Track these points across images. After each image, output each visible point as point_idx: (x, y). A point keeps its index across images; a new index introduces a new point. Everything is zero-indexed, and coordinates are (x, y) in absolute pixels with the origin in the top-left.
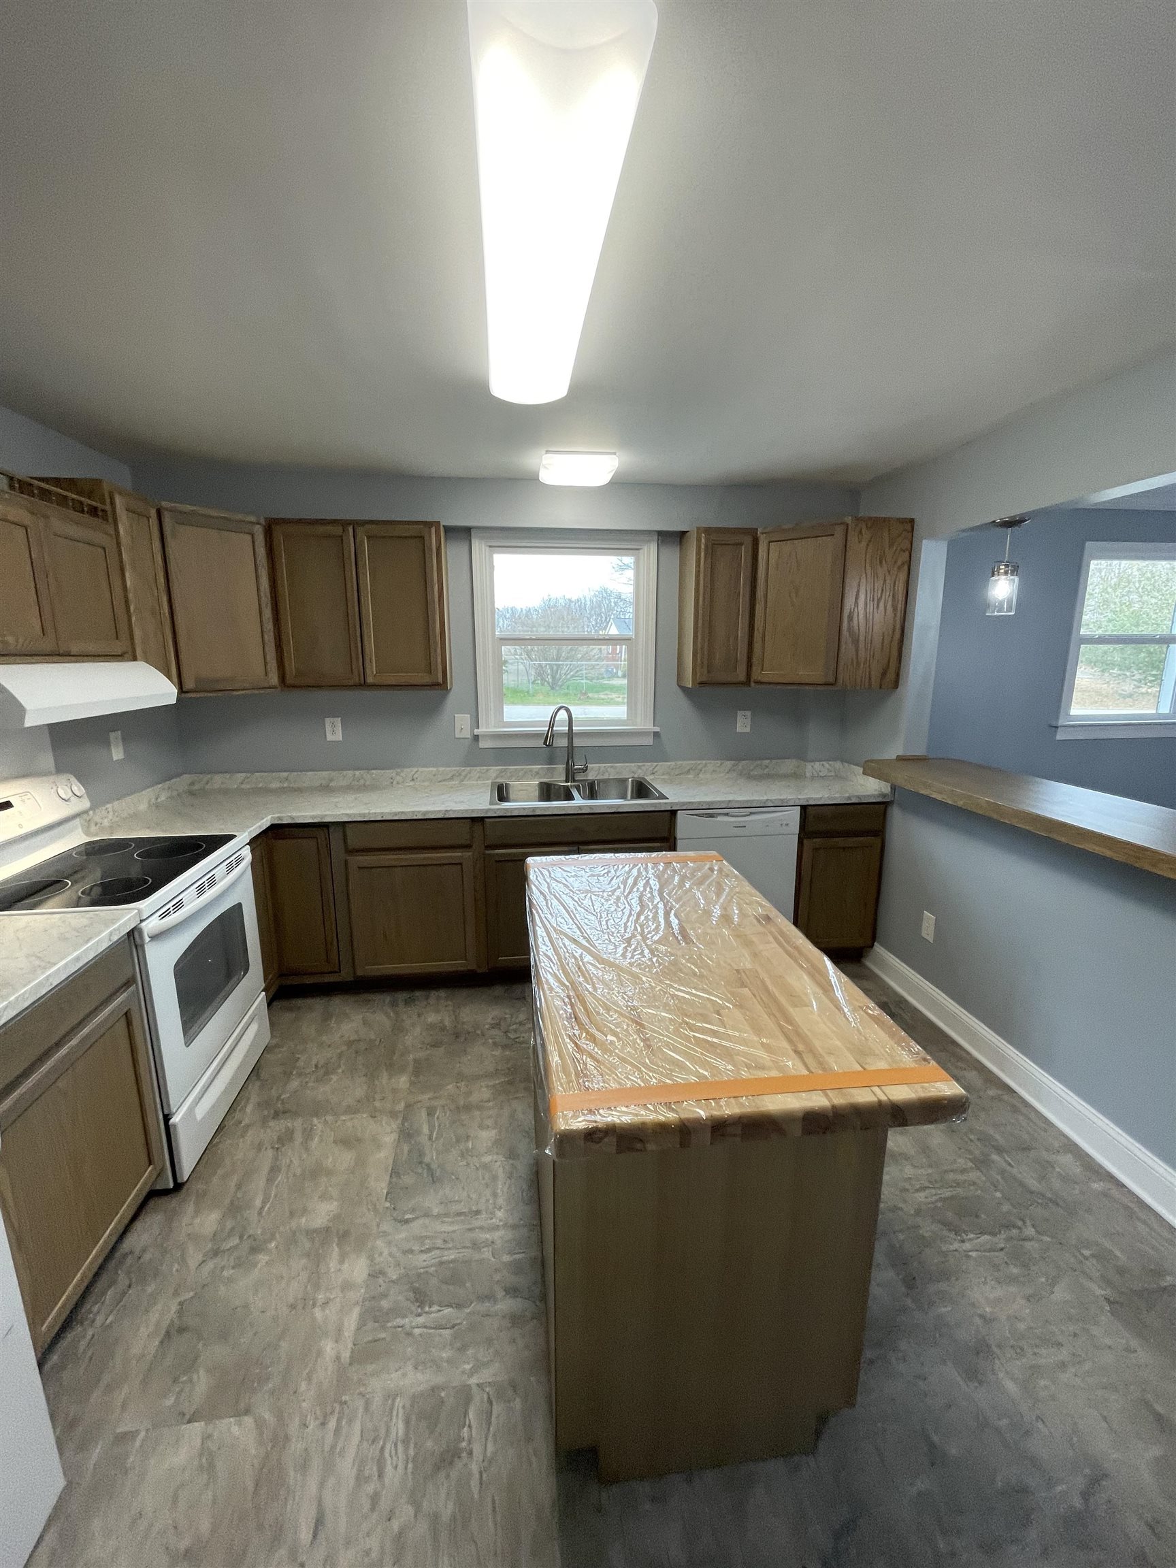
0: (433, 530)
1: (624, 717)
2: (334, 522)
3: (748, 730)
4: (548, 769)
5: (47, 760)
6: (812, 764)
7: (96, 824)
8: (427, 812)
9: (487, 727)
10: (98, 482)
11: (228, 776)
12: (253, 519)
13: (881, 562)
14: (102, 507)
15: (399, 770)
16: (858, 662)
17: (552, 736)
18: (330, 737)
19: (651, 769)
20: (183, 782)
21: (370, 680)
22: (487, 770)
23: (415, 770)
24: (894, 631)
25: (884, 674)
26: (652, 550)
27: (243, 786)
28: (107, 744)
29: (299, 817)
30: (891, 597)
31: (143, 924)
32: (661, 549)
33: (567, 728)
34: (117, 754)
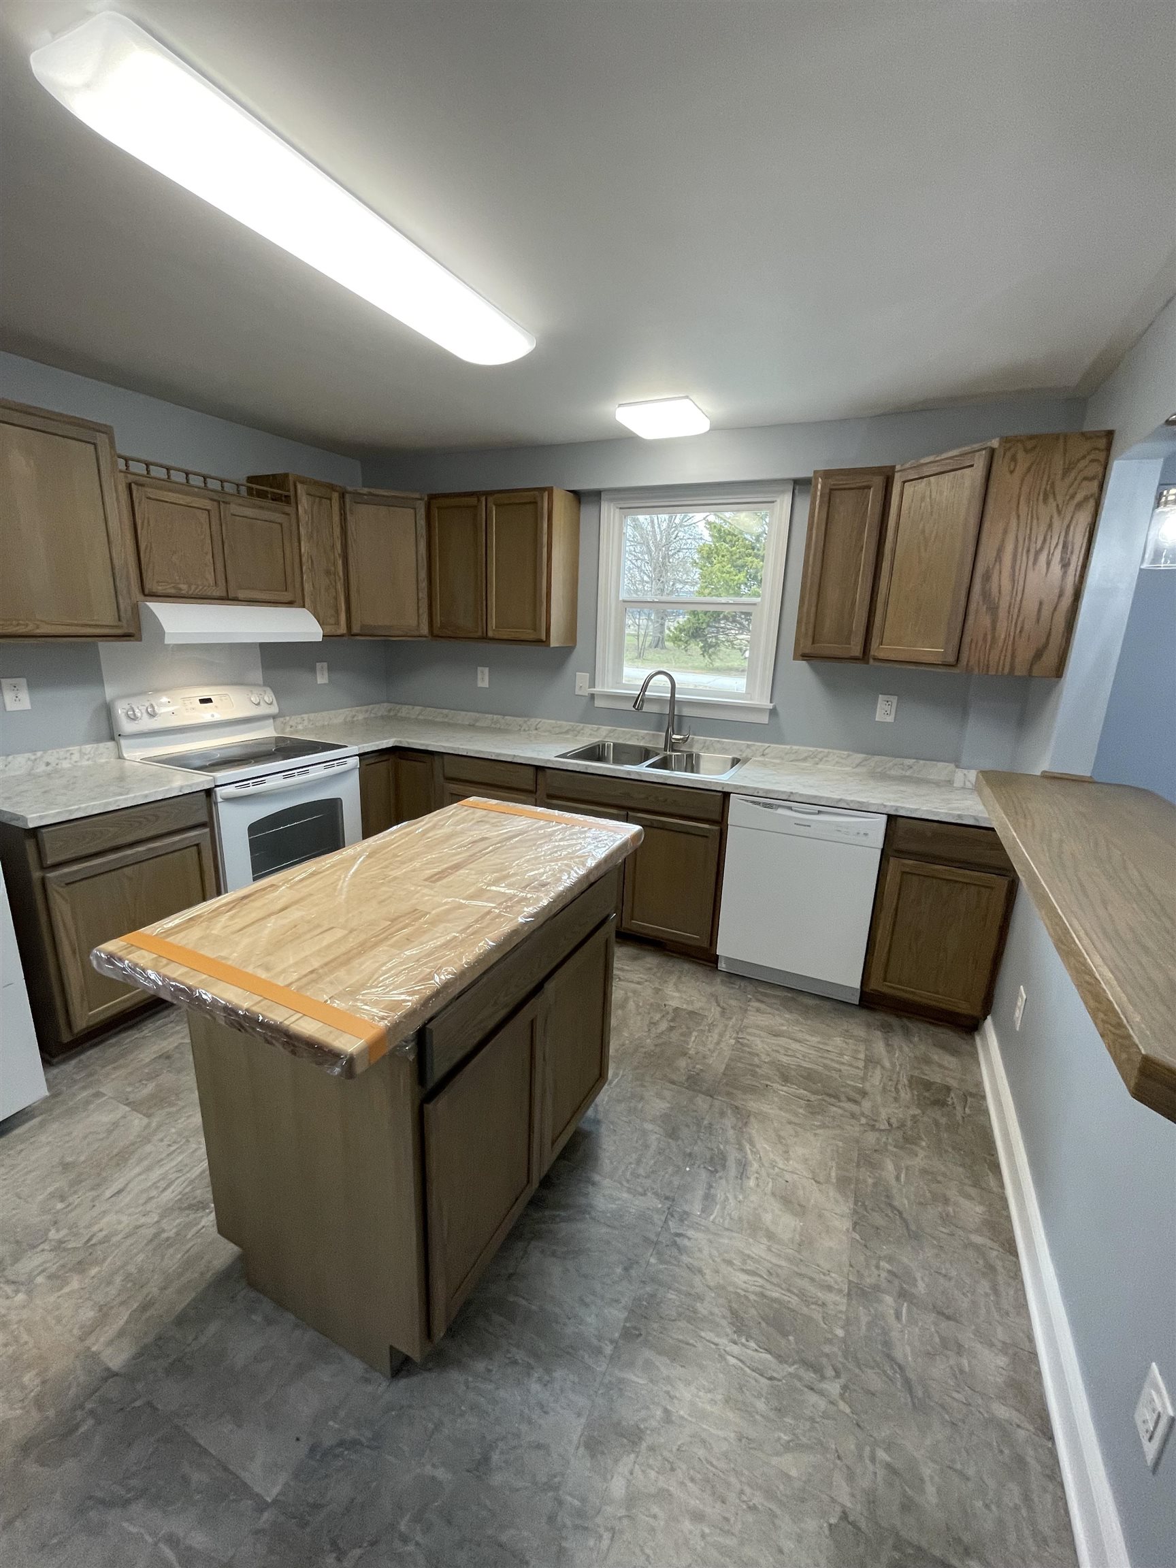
0: (546, 494)
1: (743, 690)
2: (471, 494)
3: (890, 719)
4: (653, 735)
5: (257, 675)
6: (965, 771)
7: (291, 727)
8: (499, 755)
9: (605, 686)
10: (286, 475)
11: (410, 707)
12: (417, 496)
13: (1045, 500)
14: (287, 493)
15: (526, 719)
16: (993, 638)
17: (642, 700)
18: (480, 684)
19: (761, 750)
20: (382, 709)
21: (490, 634)
22: (598, 729)
23: (539, 720)
24: (1061, 595)
25: (1039, 655)
26: (785, 502)
27: (420, 717)
28: (313, 670)
29: (413, 743)
30: (1060, 547)
31: (218, 789)
32: (797, 500)
33: (669, 695)
34: (322, 678)
